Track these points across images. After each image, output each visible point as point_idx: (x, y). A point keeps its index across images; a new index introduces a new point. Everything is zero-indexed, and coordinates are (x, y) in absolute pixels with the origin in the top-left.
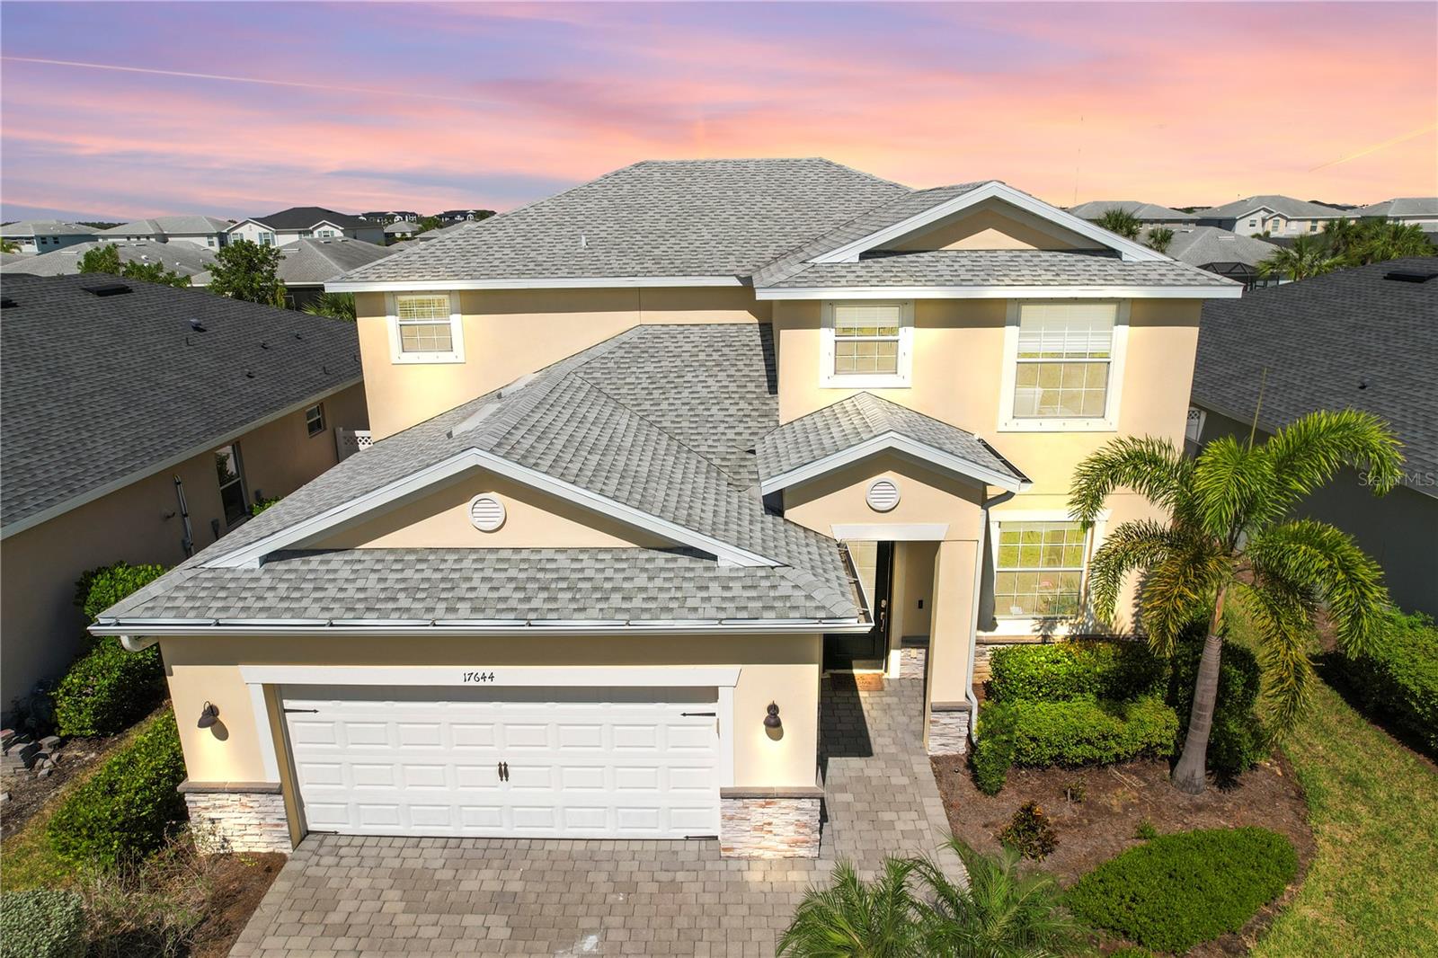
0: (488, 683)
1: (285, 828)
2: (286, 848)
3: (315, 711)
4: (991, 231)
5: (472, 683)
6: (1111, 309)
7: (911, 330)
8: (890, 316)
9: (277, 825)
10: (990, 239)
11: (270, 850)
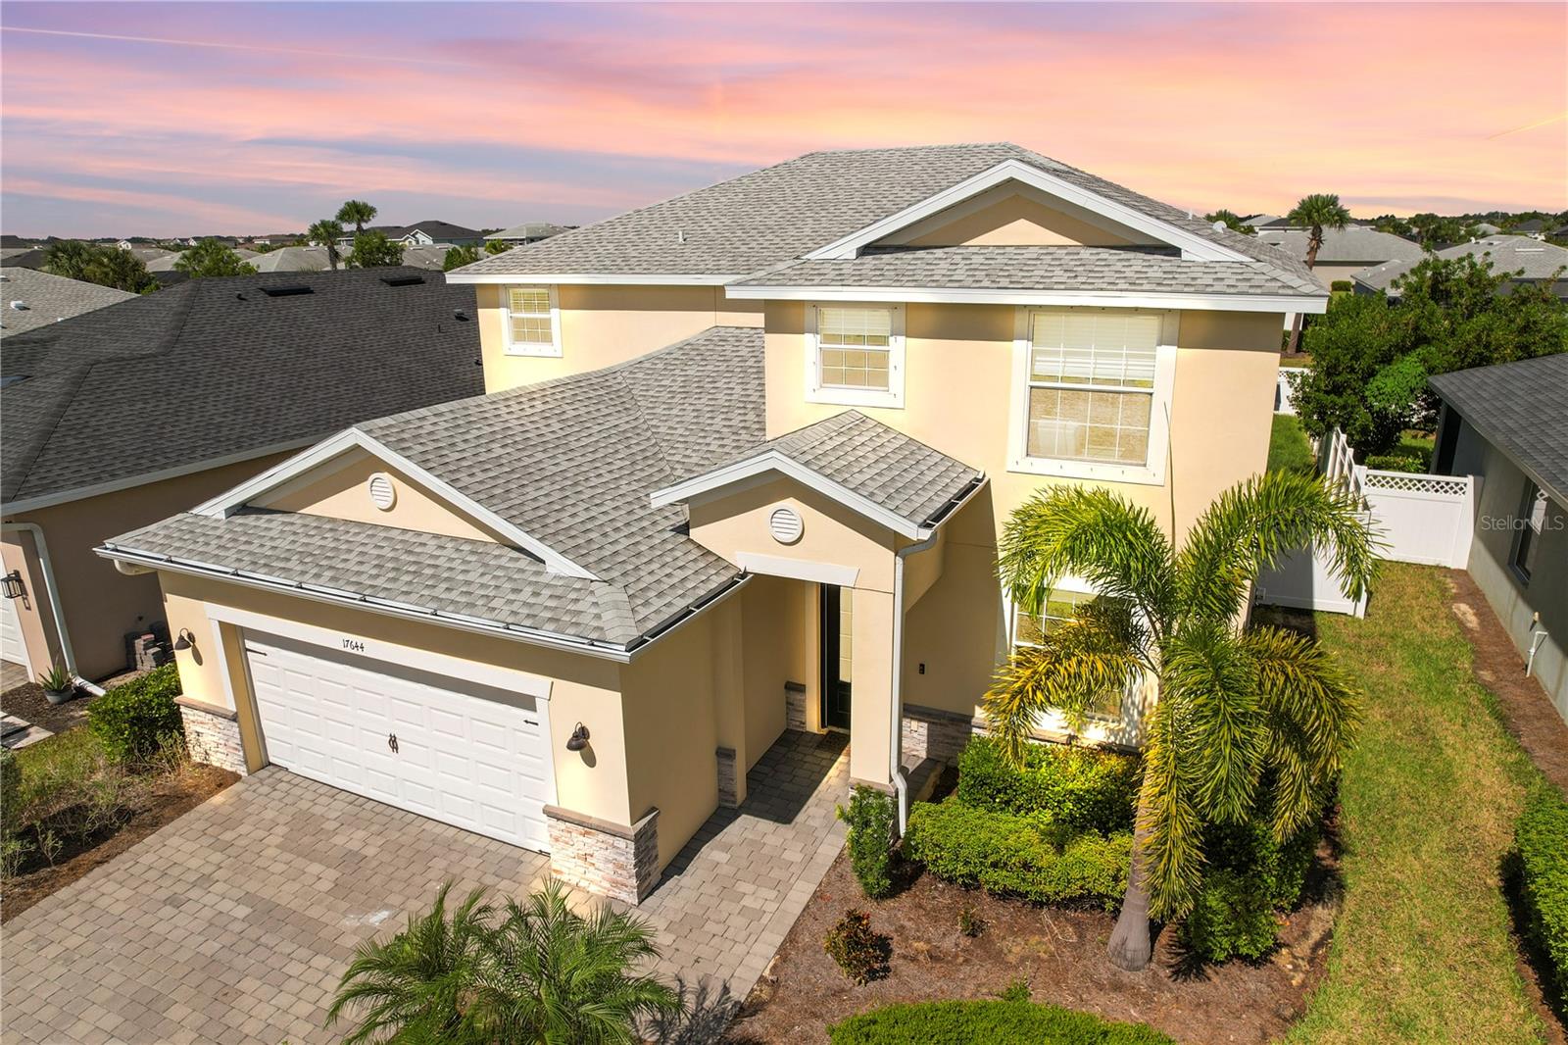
0: (359, 652)
1: (241, 753)
2: (242, 771)
3: (265, 654)
4: (1022, 221)
5: (348, 650)
6: (1154, 322)
7: (901, 339)
8: (880, 323)
9: (236, 749)
10: (1022, 232)
11: (233, 769)
